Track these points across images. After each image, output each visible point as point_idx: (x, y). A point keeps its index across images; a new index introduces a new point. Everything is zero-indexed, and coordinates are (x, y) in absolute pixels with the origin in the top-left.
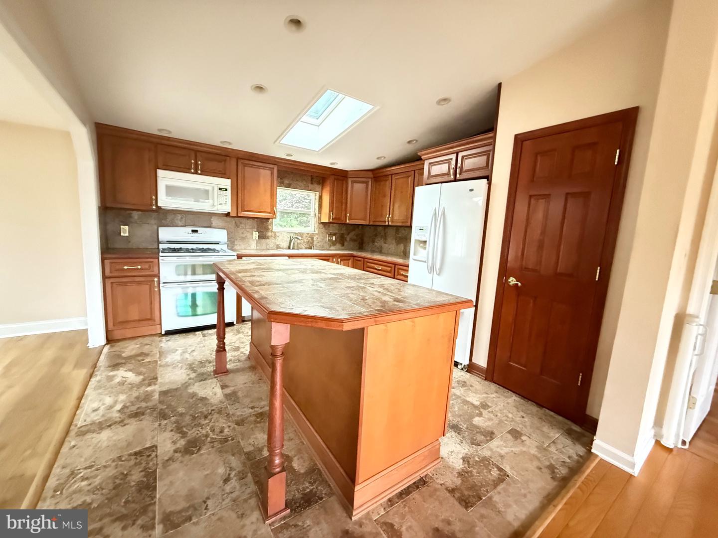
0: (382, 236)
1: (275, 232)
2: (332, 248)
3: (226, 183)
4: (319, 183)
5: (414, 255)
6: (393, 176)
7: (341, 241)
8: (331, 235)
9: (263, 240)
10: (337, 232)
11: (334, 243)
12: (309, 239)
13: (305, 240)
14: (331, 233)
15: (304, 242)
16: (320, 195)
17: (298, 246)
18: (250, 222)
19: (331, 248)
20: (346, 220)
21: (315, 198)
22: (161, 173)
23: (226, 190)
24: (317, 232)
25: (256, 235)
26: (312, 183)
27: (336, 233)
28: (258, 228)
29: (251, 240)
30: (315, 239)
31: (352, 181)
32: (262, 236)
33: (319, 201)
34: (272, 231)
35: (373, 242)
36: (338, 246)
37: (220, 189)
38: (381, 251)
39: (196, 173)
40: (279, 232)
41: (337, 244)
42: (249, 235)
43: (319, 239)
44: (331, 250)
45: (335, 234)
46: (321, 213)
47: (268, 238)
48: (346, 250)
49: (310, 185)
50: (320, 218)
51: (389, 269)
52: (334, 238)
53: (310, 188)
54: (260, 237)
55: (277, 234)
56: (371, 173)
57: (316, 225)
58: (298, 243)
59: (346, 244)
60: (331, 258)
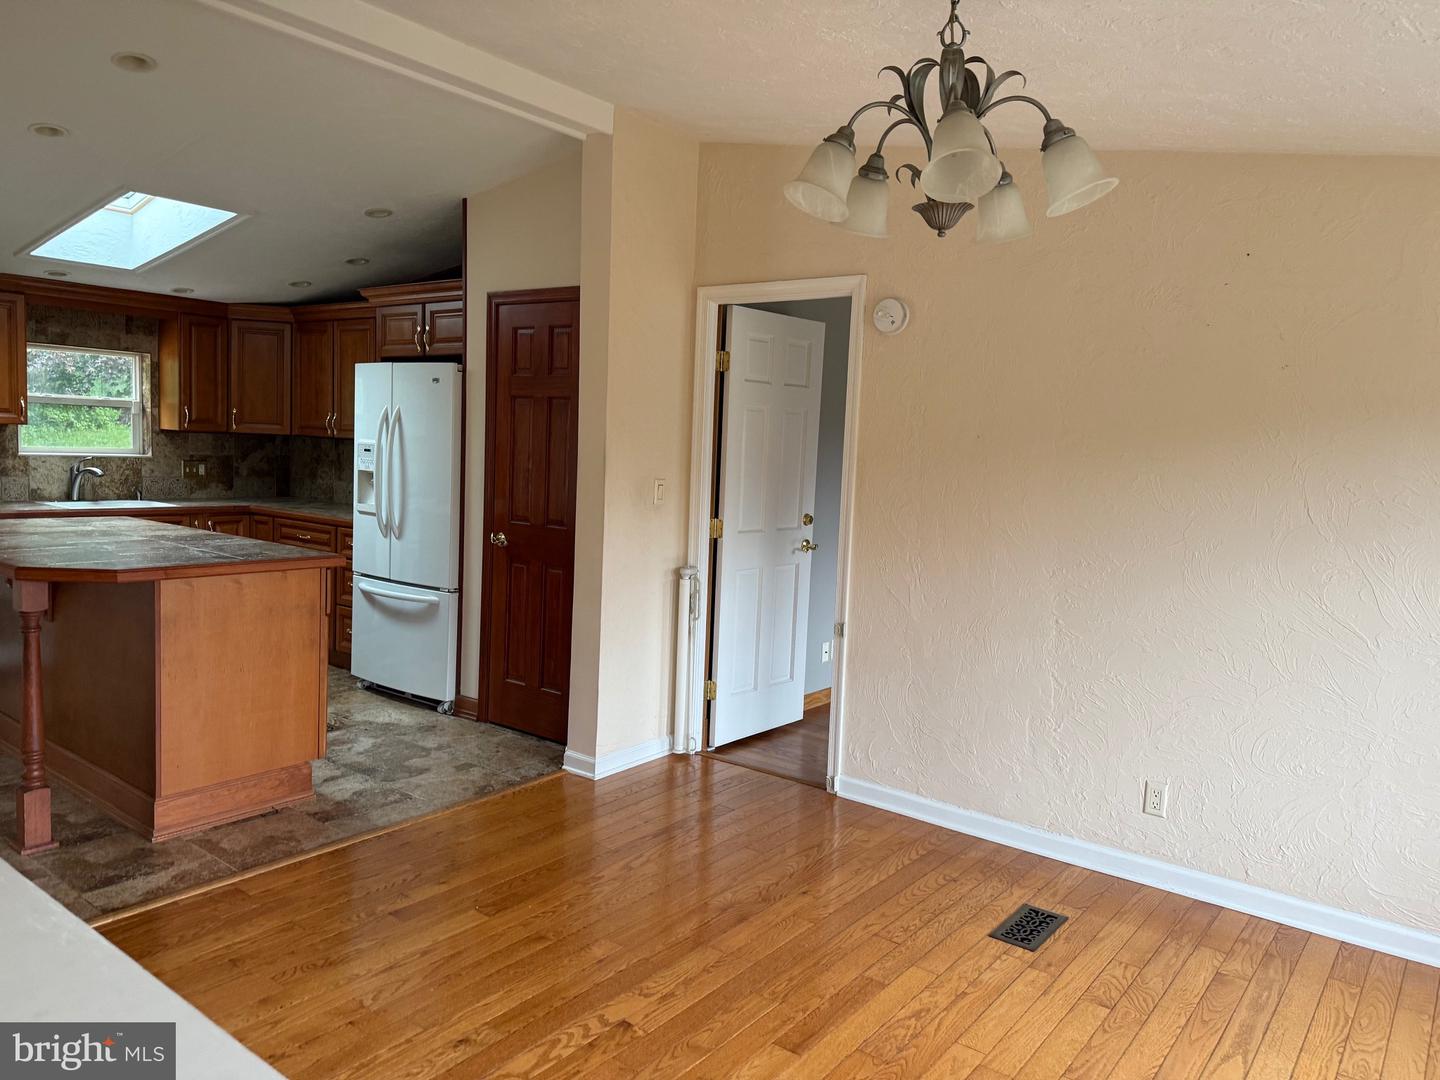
0: (332, 461)
1: (25, 458)
2: (198, 494)
4: (149, 331)
5: (360, 502)
6: (336, 323)
7: (225, 474)
8: (191, 461)
10: (208, 453)
11: (201, 483)
12: (127, 472)
13: (117, 477)
14: (192, 456)
15: (112, 481)
16: (156, 360)
17: (95, 492)
19: (193, 496)
20: (229, 425)
21: (142, 368)
24: (150, 454)
26: (128, 332)
27: (210, 457)
30: (145, 471)
31: (239, 329)
33: (153, 376)
34: (16, 455)
35: (313, 476)
36: (215, 488)
38: (331, 498)
40: (36, 458)
41: (213, 485)
43: (156, 473)
44: (195, 500)
45: (203, 460)
46: (159, 407)
47: (6, 472)
48: (234, 498)
49: (123, 336)
50: (156, 419)
51: (327, 536)
52: (202, 470)
53: (124, 345)
55: (32, 463)
56: (287, 310)
57: (148, 438)
58: (93, 485)
59: (237, 482)
60: (186, 519)
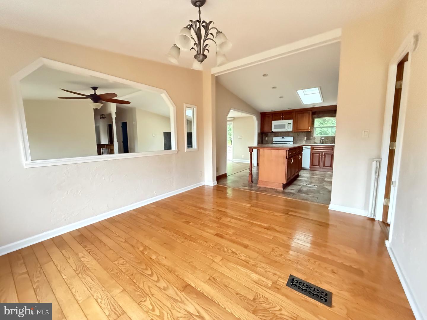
1: (314, 137)
3: (291, 121)
9: (308, 140)
13: (330, 140)
17: (326, 143)
18: (303, 133)
22: (273, 122)
23: (291, 123)
25: (305, 138)
28: (306, 136)
29: (303, 140)
32: (308, 139)
34: (313, 137)
37: (289, 123)
39: (282, 120)
40: (316, 137)
42: (302, 138)
47: (311, 139)
54: (307, 139)
55: (315, 138)
58: (326, 141)
